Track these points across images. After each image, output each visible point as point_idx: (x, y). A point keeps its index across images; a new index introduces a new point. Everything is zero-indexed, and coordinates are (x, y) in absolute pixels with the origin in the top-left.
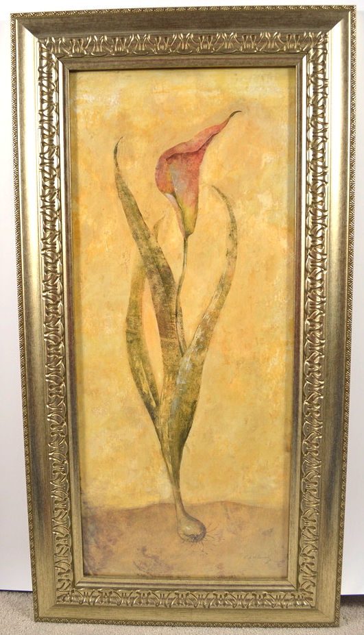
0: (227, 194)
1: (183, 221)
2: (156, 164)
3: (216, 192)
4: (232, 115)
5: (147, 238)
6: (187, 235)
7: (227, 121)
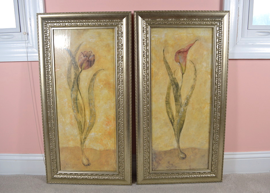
0: (194, 63)
1: (182, 70)
2: (175, 54)
3: (191, 62)
4: (196, 41)
5: (172, 75)
6: (183, 74)
7: (194, 43)
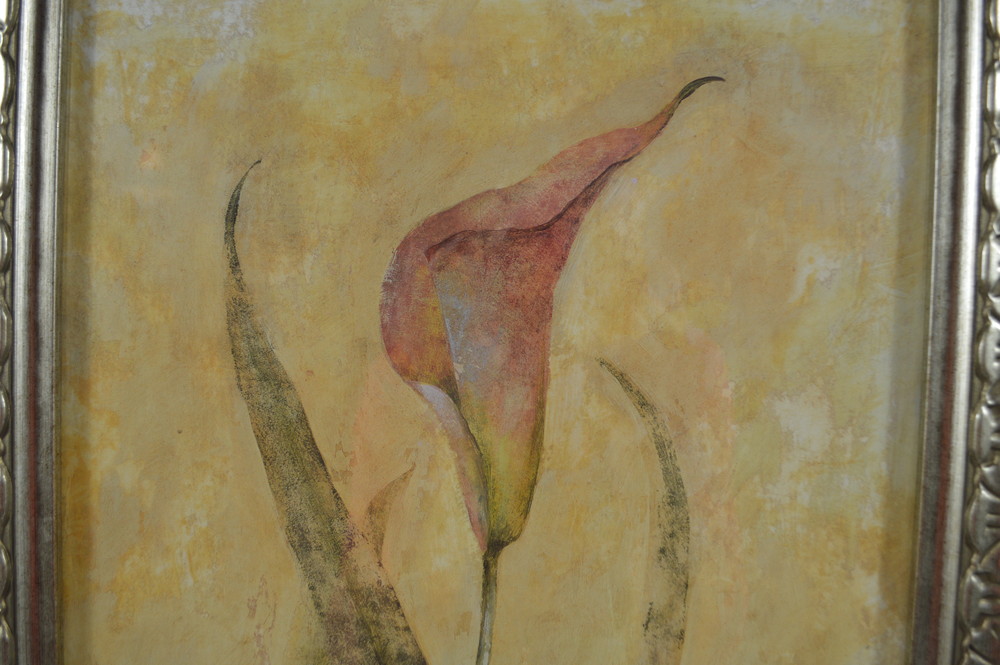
1: (482, 481)
2: (383, 268)
3: (615, 386)
4: (687, 92)
5: (341, 550)
6: (494, 546)
7: (665, 117)
